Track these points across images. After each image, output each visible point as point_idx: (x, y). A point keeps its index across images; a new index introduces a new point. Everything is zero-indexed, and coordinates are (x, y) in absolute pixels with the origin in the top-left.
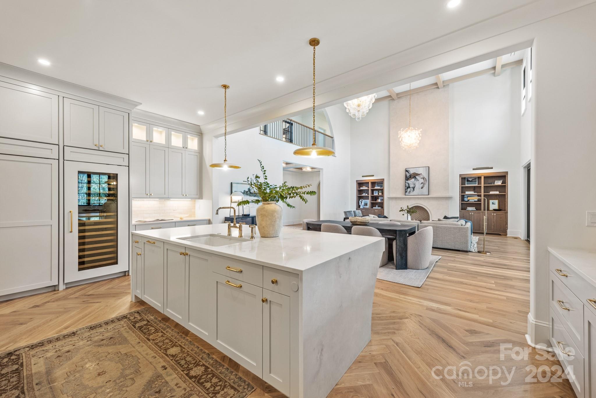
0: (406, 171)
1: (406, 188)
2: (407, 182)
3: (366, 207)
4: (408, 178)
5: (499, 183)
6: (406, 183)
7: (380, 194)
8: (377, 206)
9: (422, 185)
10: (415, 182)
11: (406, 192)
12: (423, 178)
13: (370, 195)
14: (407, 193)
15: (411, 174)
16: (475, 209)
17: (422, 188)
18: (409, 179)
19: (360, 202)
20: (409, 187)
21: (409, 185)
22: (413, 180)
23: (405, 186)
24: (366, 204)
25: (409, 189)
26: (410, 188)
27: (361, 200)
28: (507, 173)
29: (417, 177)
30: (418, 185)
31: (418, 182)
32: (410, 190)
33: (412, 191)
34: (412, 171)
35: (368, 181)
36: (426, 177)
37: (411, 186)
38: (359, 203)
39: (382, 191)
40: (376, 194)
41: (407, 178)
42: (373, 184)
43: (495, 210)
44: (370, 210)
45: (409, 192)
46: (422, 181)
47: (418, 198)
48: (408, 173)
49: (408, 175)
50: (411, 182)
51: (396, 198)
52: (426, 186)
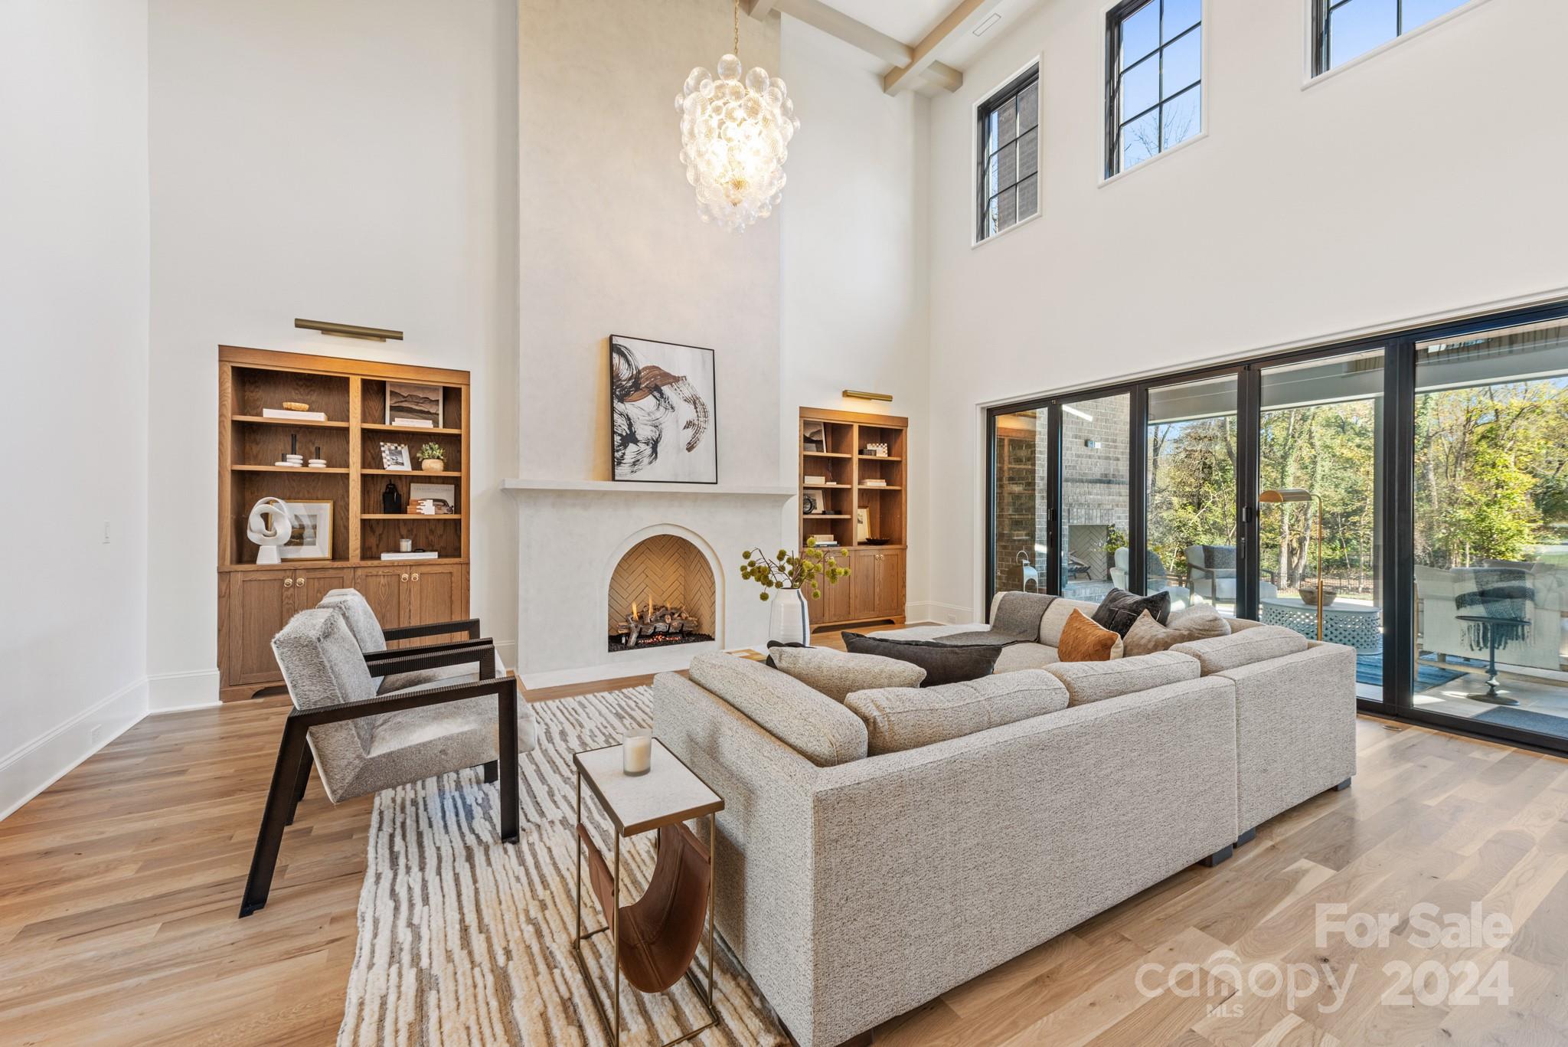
0: (614, 348)
1: (617, 439)
2: (619, 406)
3: (305, 552)
4: (623, 388)
5: (881, 452)
6: (616, 416)
7: (433, 466)
8: (406, 544)
9: (690, 432)
10: (658, 415)
11: (615, 462)
12: (694, 401)
13: (355, 471)
14: (622, 471)
15: (639, 372)
16: (836, 543)
17: (690, 448)
18: (628, 394)
19: (255, 521)
20: (631, 438)
21: (630, 426)
22: (649, 402)
23: (613, 433)
24: (298, 537)
25: (632, 447)
26: (636, 441)
27: (259, 507)
28: (905, 421)
29: (665, 389)
30: (674, 436)
31: (669, 412)
32: (639, 453)
33: (646, 460)
34: (644, 357)
35: (335, 370)
36: (703, 400)
37: (643, 432)
38: (240, 526)
39: (453, 446)
40: (396, 461)
41: (620, 390)
44: (359, 572)
45: (634, 464)
46: (687, 412)
47: (674, 495)
48: (622, 361)
49: (625, 373)
50: (640, 410)
51: (560, 496)
52: (706, 439)
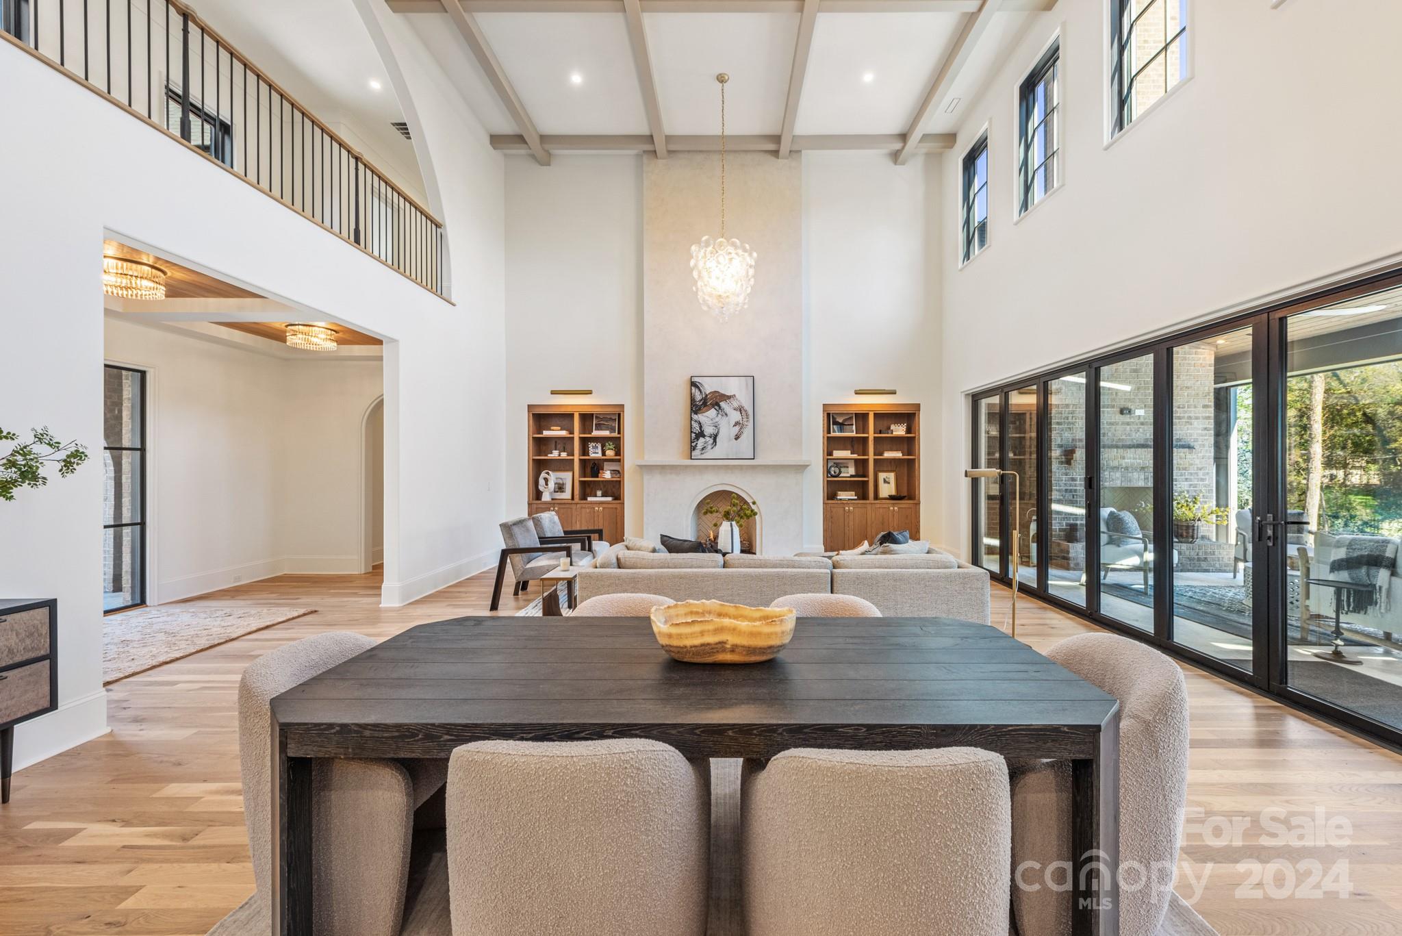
0: (693, 384)
1: (693, 435)
2: (695, 417)
3: (559, 496)
4: (697, 406)
5: (899, 430)
6: (693, 422)
7: (610, 453)
8: (599, 493)
9: (737, 428)
10: (717, 420)
11: (693, 448)
12: (740, 409)
13: (576, 458)
14: (696, 453)
15: (707, 396)
16: (856, 498)
17: (737, 438)
18: (700, 409)
19: (541, 482)
20: (701, 434)
21: (701, 427)
22: (712, 412)
23: (691, 432)
24: (560, 488)
25: (702, 440)
26: (704, 436)
27: (543, 475)
28: (918, 406)
29: (722, 404)
30: (727, 431)
31: (724, 418)
32: (706, 443)
33: (710, 447)
34: (709, 386)
35: (569, 410)
36: (746, 408)
37: (709, 430)
38: (536, 483)
39: (617, 443)
40: (595, 453)
41: (696, 407)
42: (586, 418)
43: (892, 498)
44: (578, 506)
45: (703, 449)
46: (736, 416)
47: (727, 467)
48: (697, 390)
49: (698, 397)
50: (708, 418)
51: (663, 468)
52: (748, 432)
